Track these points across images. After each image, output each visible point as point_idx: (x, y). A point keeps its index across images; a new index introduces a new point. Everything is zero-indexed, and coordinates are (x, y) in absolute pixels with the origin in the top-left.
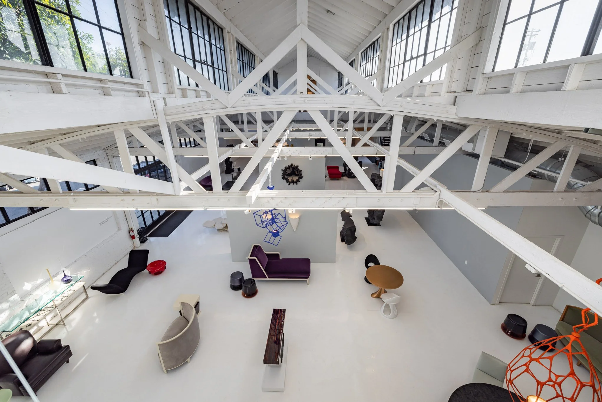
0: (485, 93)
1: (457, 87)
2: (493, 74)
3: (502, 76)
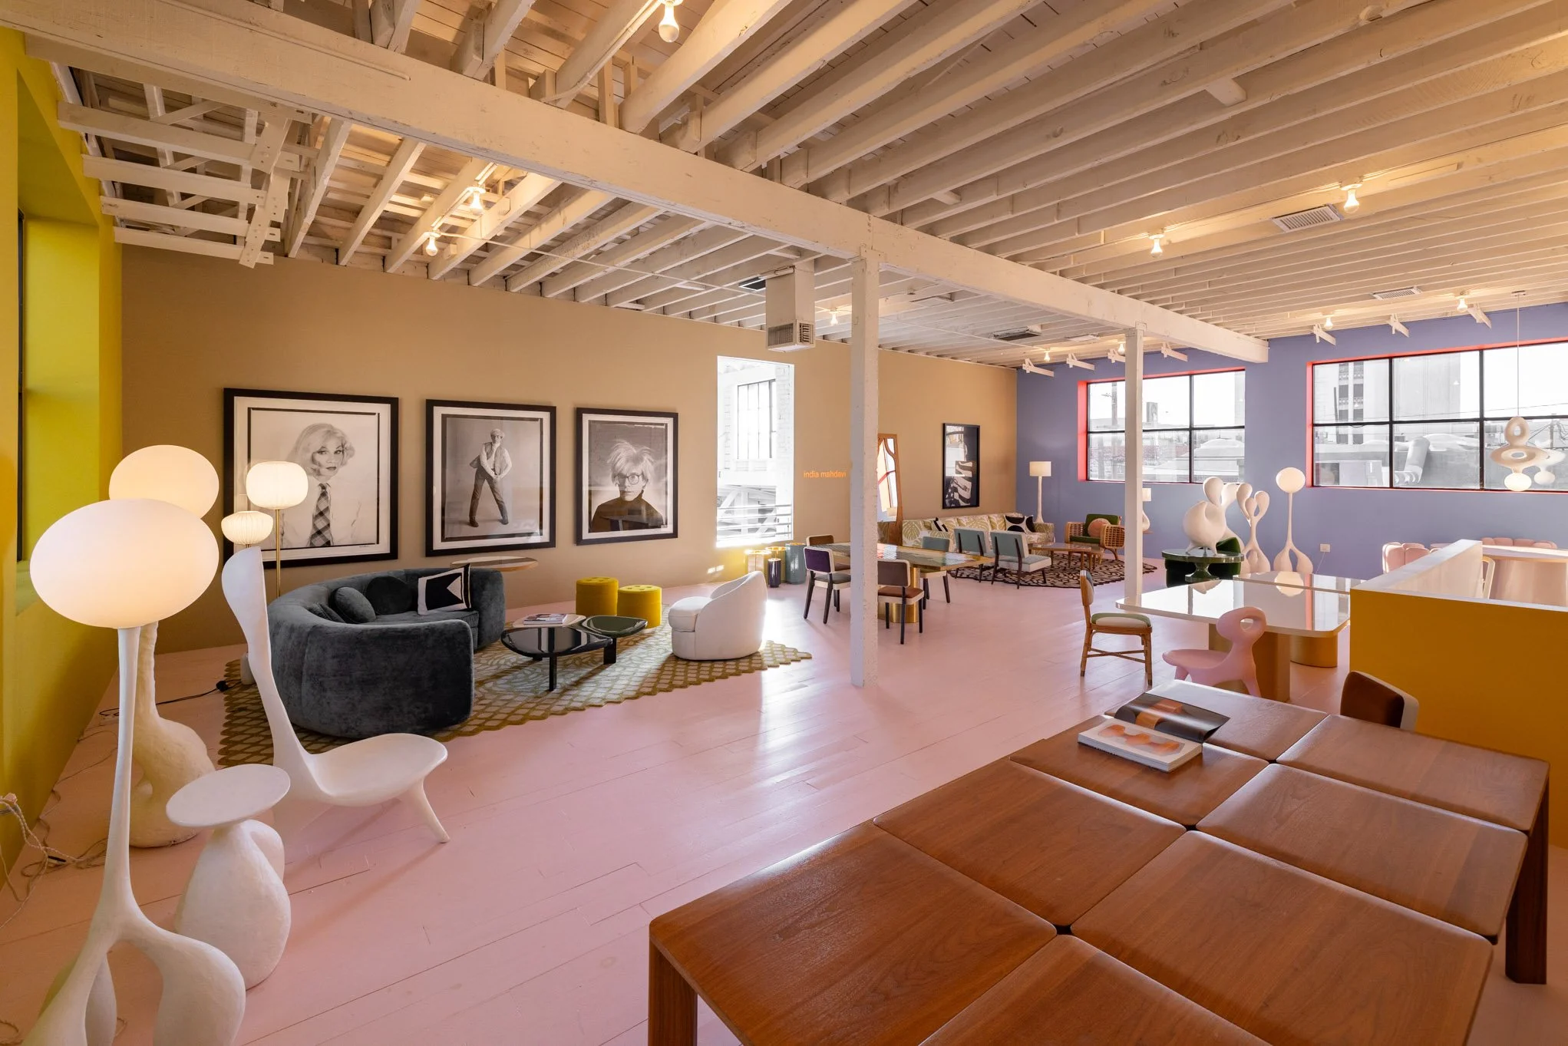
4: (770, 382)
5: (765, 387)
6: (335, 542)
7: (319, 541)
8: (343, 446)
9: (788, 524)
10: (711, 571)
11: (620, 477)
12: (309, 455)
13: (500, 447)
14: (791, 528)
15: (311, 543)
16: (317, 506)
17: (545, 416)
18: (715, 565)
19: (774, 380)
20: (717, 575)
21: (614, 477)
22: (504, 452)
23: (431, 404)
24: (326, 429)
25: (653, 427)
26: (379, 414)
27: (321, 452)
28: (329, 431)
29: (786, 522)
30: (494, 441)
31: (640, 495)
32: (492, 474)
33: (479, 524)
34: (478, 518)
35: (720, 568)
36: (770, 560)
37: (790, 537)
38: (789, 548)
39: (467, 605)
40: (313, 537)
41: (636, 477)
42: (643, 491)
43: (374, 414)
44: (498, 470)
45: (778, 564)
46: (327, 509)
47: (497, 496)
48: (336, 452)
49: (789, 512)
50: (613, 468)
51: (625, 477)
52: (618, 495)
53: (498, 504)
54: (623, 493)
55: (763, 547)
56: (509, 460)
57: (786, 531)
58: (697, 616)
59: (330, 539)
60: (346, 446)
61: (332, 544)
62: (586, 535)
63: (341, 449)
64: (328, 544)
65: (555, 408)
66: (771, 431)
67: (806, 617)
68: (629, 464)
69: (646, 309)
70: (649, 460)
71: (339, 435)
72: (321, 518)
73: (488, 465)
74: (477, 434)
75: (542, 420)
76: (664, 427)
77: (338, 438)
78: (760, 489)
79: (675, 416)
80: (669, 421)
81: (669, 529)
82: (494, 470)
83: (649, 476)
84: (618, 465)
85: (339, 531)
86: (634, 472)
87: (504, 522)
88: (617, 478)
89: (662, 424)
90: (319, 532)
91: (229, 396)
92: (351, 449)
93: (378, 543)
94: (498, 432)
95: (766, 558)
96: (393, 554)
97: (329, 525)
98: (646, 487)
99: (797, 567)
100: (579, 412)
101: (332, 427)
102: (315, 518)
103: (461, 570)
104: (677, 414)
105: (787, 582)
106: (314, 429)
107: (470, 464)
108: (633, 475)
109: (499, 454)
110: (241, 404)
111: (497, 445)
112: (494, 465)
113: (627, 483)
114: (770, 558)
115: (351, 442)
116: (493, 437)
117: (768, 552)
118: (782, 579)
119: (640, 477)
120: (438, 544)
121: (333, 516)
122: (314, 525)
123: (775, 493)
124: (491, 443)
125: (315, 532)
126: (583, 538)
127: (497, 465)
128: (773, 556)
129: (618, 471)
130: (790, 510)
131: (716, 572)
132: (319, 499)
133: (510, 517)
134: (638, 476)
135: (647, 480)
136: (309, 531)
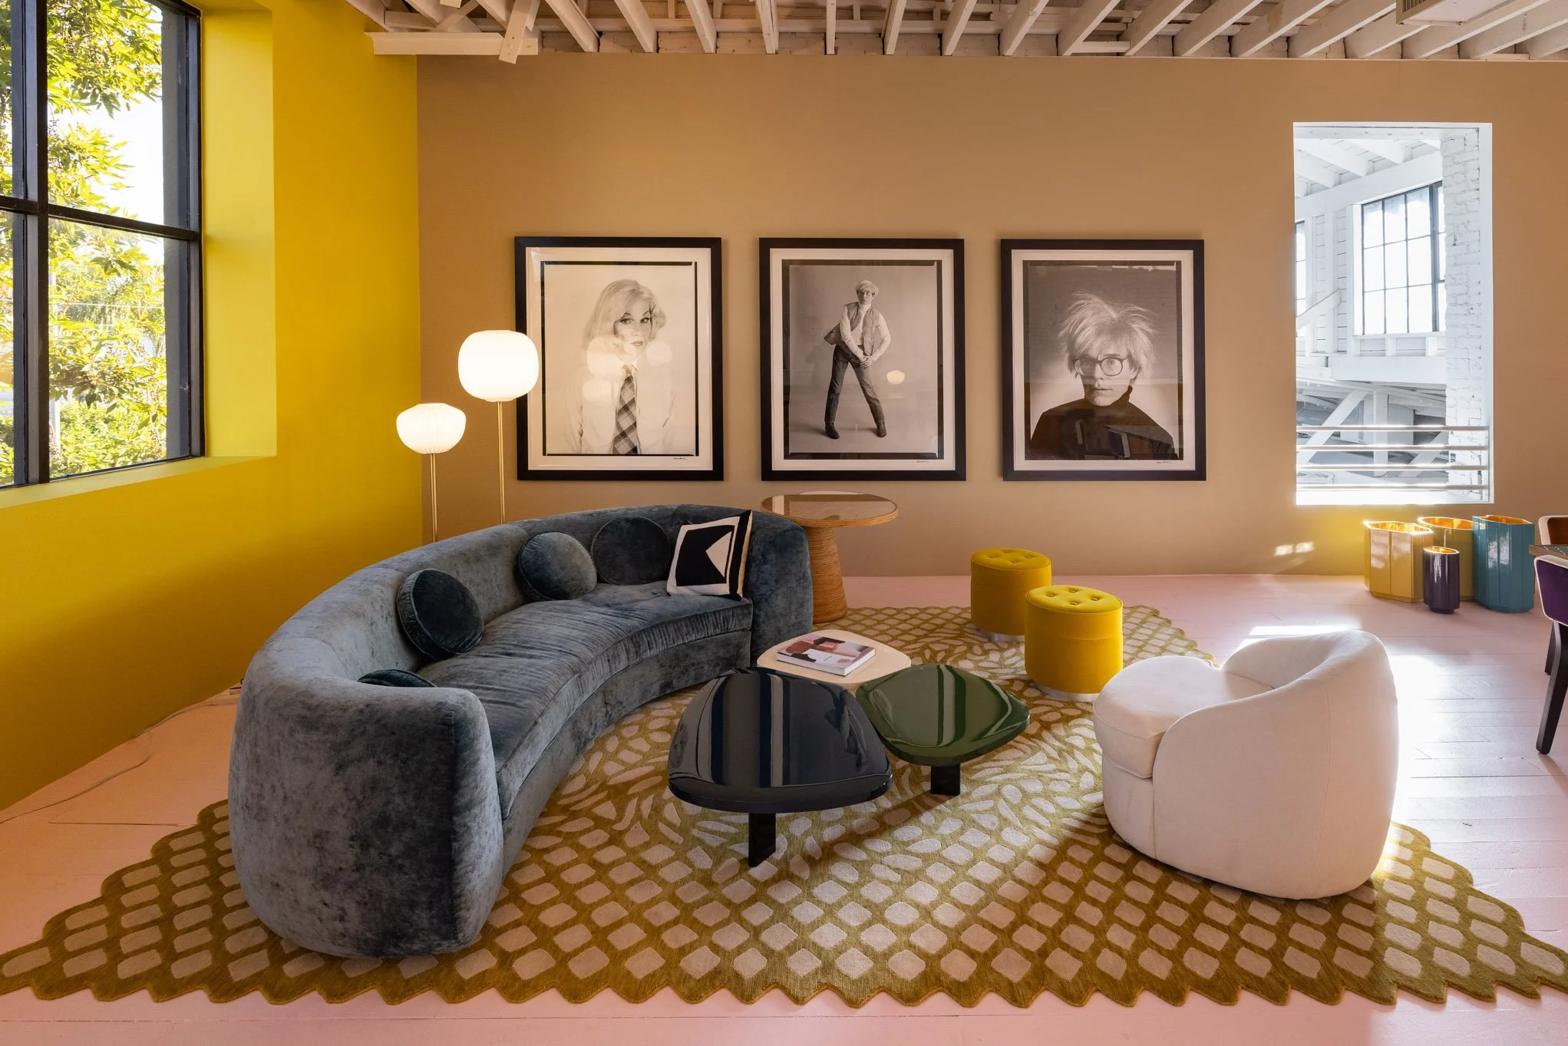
0: (1361, 355)
1: (1327, 346)
2: (1363, 337)
3: (1375, 339)
4: (1433, 189)
5: (1419, 207)
6: (642, 449)
7: (624, 447)
8: (651, 312)
9: (1479, 469)
10: (1282, 550)
11: (1082, 361)
12: (610, 325)
13: (871, 311)
14: (1488, 477)
15: (614, 449)
16: (621, 397)
17: (946, 256)
18: (1295, 540)
19: (1439, 183)
20: (1298, 562)
21: (1072, 362)
22: (877, 318)
23: (766, 245)
24: (628, 289)
25: (1150, 268)
26: (696, 263)
27: (624, 320)
28: (633, 291)
29: (1476, 463)
30: (862, 300)
31: (1126, 395)
32: (860, 354)
33: (840, 434)
34: (837, 424)
35: (1306, 547)
36: (1427, 550)
37: (1487, 497)
38: (1483, 526)
39: (733, 586)
40: (616, 440)
41: (1117, 362)
42: (1130, 389)
43: (689, 264)
44: (867, 348)
45: (1451, 562)
46: (633, 401)
47: (867, 389)
48: (642, 321)
49: (1483, 443)
50: (1072, 343)
51: (1095, 362)
52: (1080, 395)
53: (869, 402)
54: (1090, 389)
55: (1411, 513)
56: (885, 331)
57: (1475, 483)
58: (1160, 737)
59: (636, 444)
60: (654, 312)
61: (639, 453)
62: (1021, 463)
63: (649, 316)
64: (634, 452)
65: (962, 241)
66: (1436, 280)
67: (1544, 746)
68: (1103, 339)
69: (1132, 46)
70: (1142, 330)
71: (645, 295)
72: (626, 414)
73: (852, 339)
74: (835, 289)
75: (939, 263)
76: (1173, 268)
77: (645, 300)
78: (1413, 390)
79: (1197, 247)
80: (1186, 257)
81: (1188, 463)
82: (862, 347)
83: (1143, 361)
84: (1080, 339)
85: (647, 436)
86: (1111, 352)
87: (880, 432)
88: (1078, 363)
89: (1170, 263)
90: (623, 434)
91: (521, 244)
92: (662, 315)
93: (697, 454)
94: (868, 285)
95: (1417, 545)
96: (717, 473)
97: (635, 424)
98: (1137, 382)
99: (1505, 557)
100: (1006, 247)
101: (636, 284)
102: (619, 413)
103: (734, 521)
104: (1201, 243)
105: (1479, 601)
106: (617, 287)
107: (826, 338)
108: (1111, 358)
109: (869, 322)
110: (535, 256)
111: (866, 308)
112: (862, 339)
113: (1099, 372)
114: (1429, 545)
115: (662, 305)
116: (860, 293)
117: (1420, 529)
118: (1465, 589)
119: (1126, 363)
120: (780, 463)
121: (641, 411)
122: (618, 424)
123: (1444, 396)
124: (857, 304)
125: (618, 433)
126: (1015, 469)
127: (867, 339)
128: (1437, 541)
129: (1082, 351)
130: (1481, 438)
131: (1294, 555)
132: (623, 388)
133: (888, 425)
134: (1121, 361)
135: (1140, 368)
136: (611, 432)
